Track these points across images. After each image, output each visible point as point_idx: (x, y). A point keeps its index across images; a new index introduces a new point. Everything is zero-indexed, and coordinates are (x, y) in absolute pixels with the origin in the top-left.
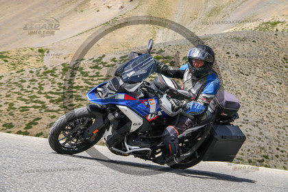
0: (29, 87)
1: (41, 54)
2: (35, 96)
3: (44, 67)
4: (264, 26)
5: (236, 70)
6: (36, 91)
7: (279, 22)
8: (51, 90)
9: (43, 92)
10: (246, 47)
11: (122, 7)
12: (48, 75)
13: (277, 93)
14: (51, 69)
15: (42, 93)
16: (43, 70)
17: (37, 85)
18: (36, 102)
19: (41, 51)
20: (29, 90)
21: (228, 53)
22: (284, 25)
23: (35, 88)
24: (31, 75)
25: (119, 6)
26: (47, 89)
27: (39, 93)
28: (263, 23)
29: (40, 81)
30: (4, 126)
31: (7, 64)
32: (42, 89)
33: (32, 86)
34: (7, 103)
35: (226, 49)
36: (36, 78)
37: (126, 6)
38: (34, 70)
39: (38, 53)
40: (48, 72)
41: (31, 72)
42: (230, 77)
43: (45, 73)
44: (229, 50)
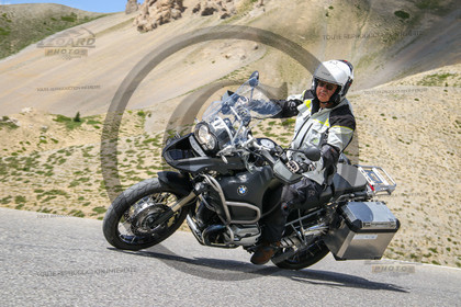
0: (126, 160)
1: (140, 118)
2: (133, 172)
3: (145, 135)
4: (429, 80)
5: (393, 137)
6: (134, 165)
7: (448, 75)
8: (153, 164)
9: (143, 166)
10: (407, 107)
11: (244, 57)
12: (150, 144)
13: (448, 167)
14: (153, 137)
15: (141, 168)
16: (143, 139)
17: (135, 158)
18: (134, 179)
19: (141, 114)
20: (125, 163)
21: (383, 115)
22: (456, 78)
23: (133, 162)
24: (127, 145)
25: (241, 55)
26: (148, 162)
27: (139, 168)
28: (429, 76)
29: (139, 152)
30: (94, 210)
31: (98, 131)
32: (142, 162)
33: (129, 159)
34: (97, 181)
35: (379, 109)
36: (135, 149)
37: (249, 55)
38: (132, 138)
39: (138, 117)
40: (149, 141)
41: (128, 141)
42: (386, 146)
43: (146, 142)
44: (384, 111)
